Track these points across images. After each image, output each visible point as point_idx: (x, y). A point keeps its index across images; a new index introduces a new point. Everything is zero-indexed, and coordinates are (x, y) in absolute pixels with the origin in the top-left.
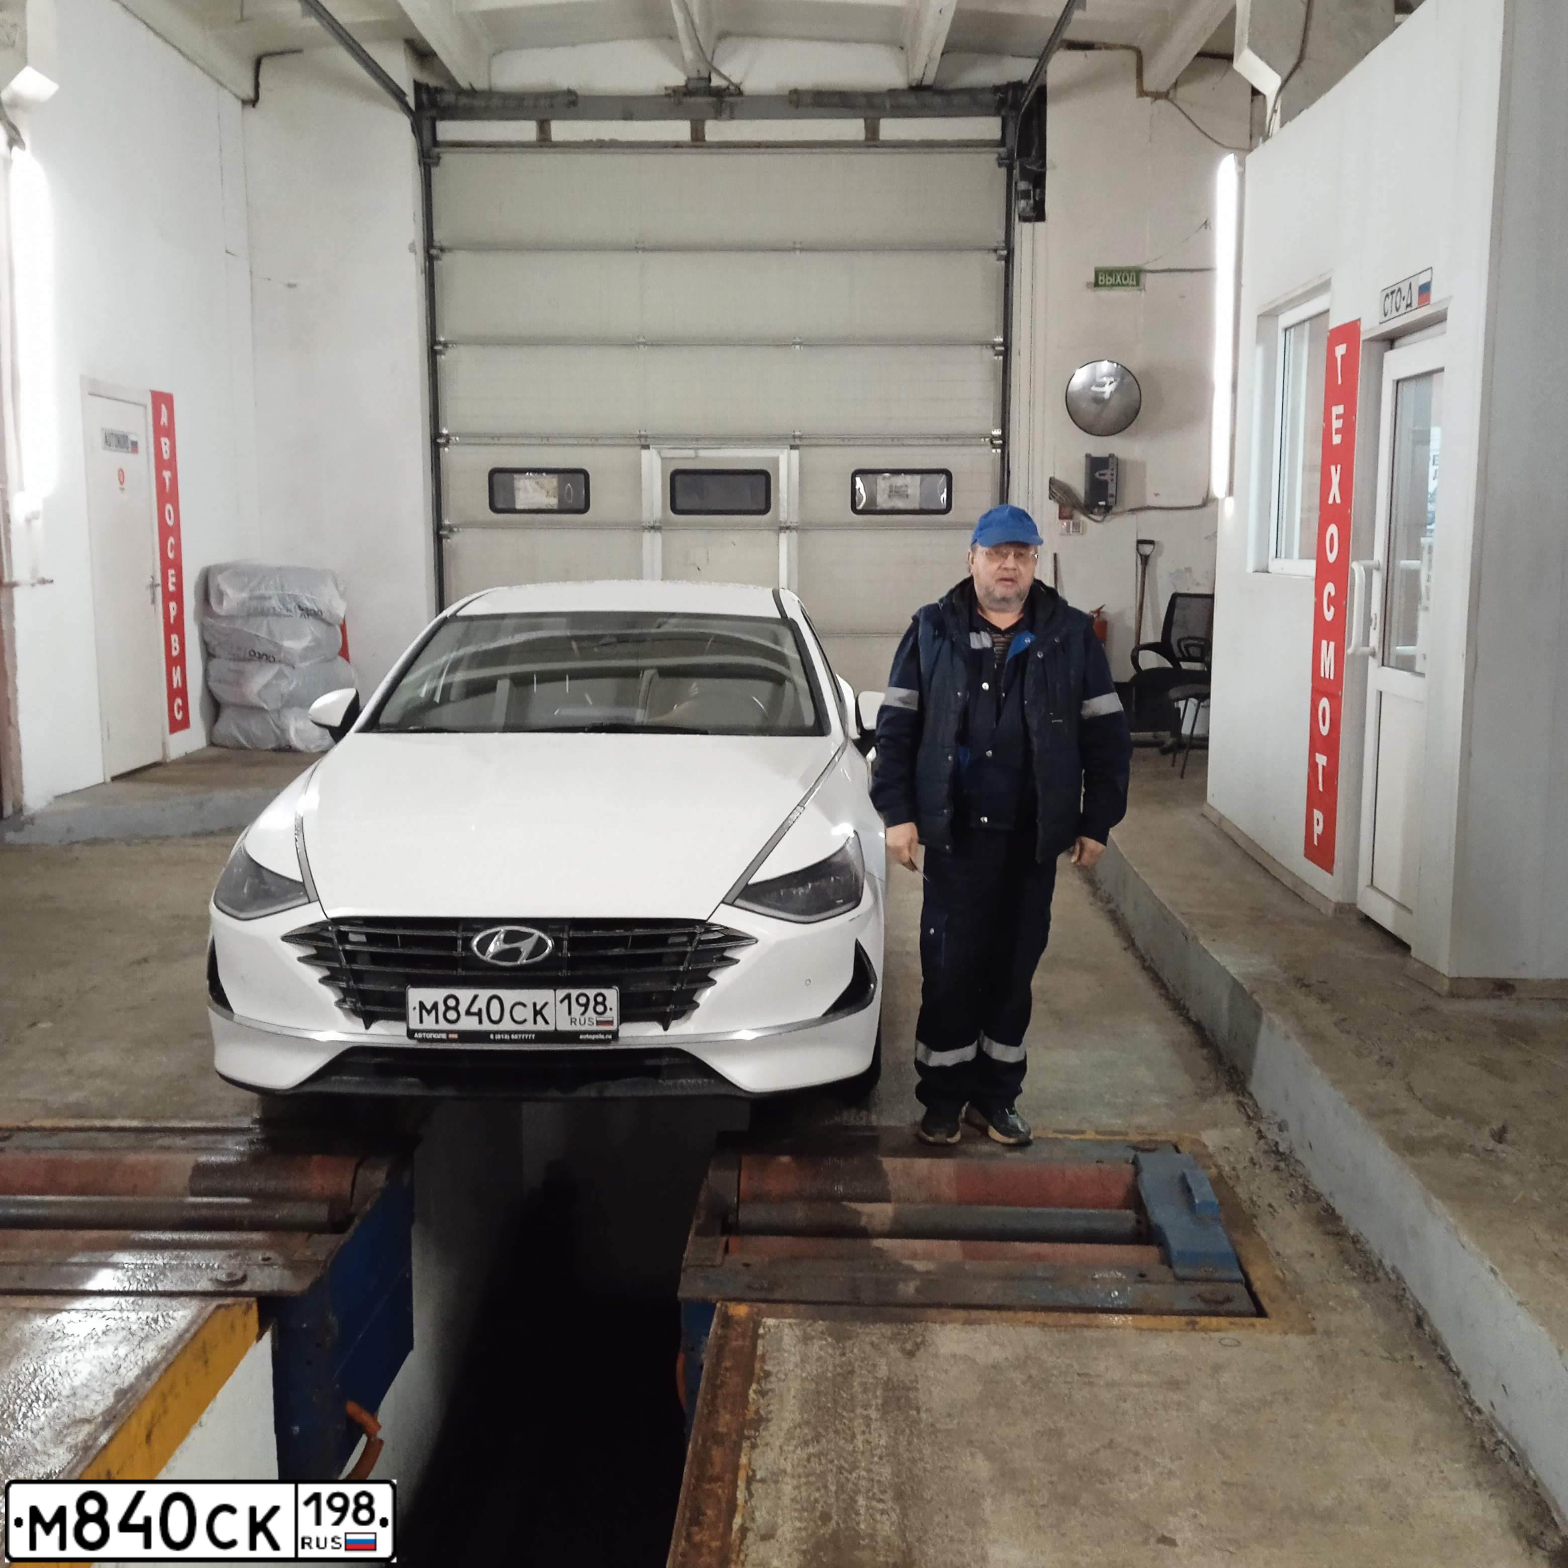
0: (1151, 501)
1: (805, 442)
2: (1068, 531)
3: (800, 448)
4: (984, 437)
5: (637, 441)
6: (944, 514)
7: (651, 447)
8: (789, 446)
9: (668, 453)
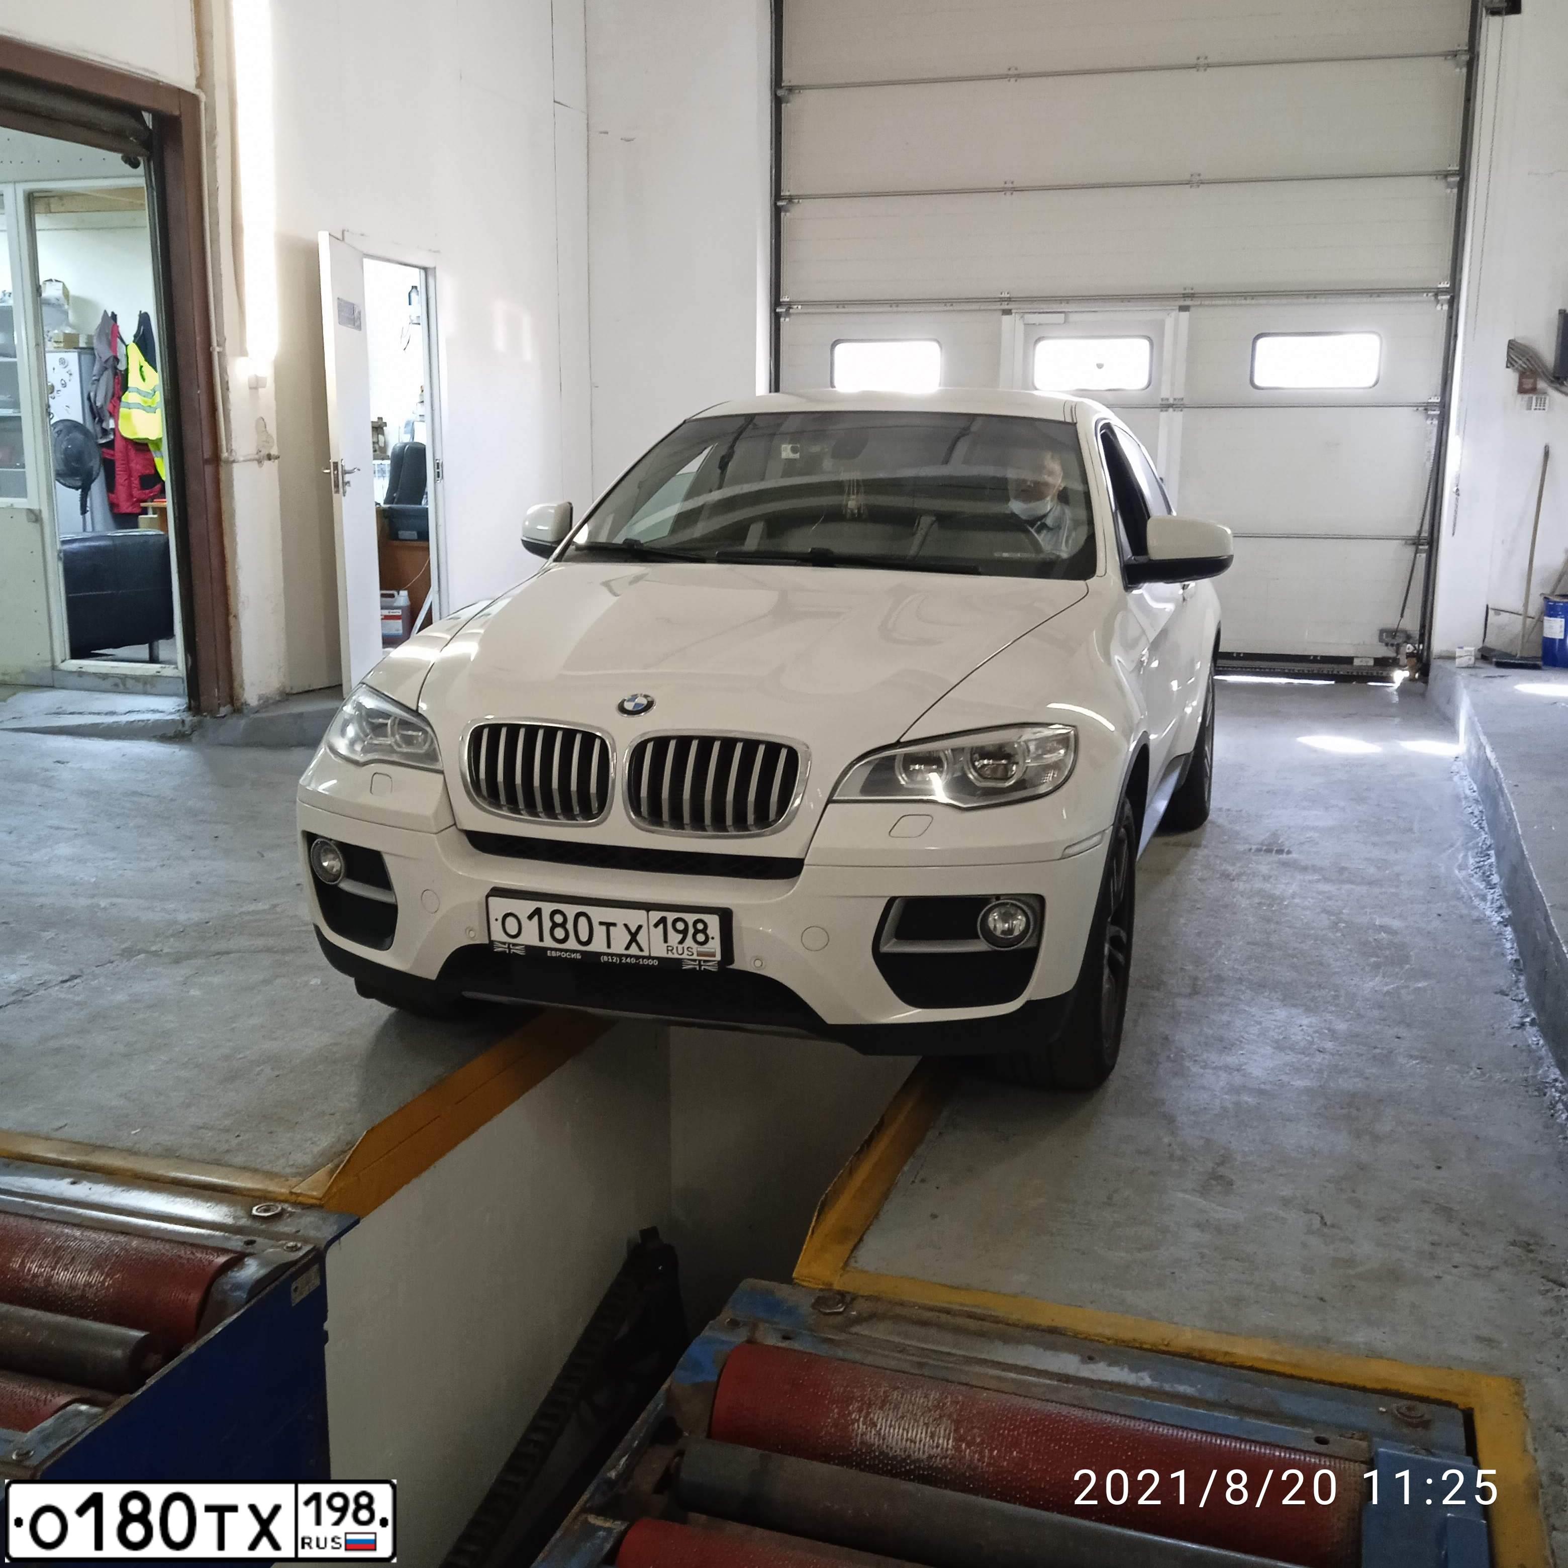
1: (1195, 301)
2: (1530, 408)
3: (1192, 309)
4: (1426, 290)
5: (998, 306)
6: (1370, 387)
7: (1013, 311)
8: (1177, 307)
9: (1033, 318)
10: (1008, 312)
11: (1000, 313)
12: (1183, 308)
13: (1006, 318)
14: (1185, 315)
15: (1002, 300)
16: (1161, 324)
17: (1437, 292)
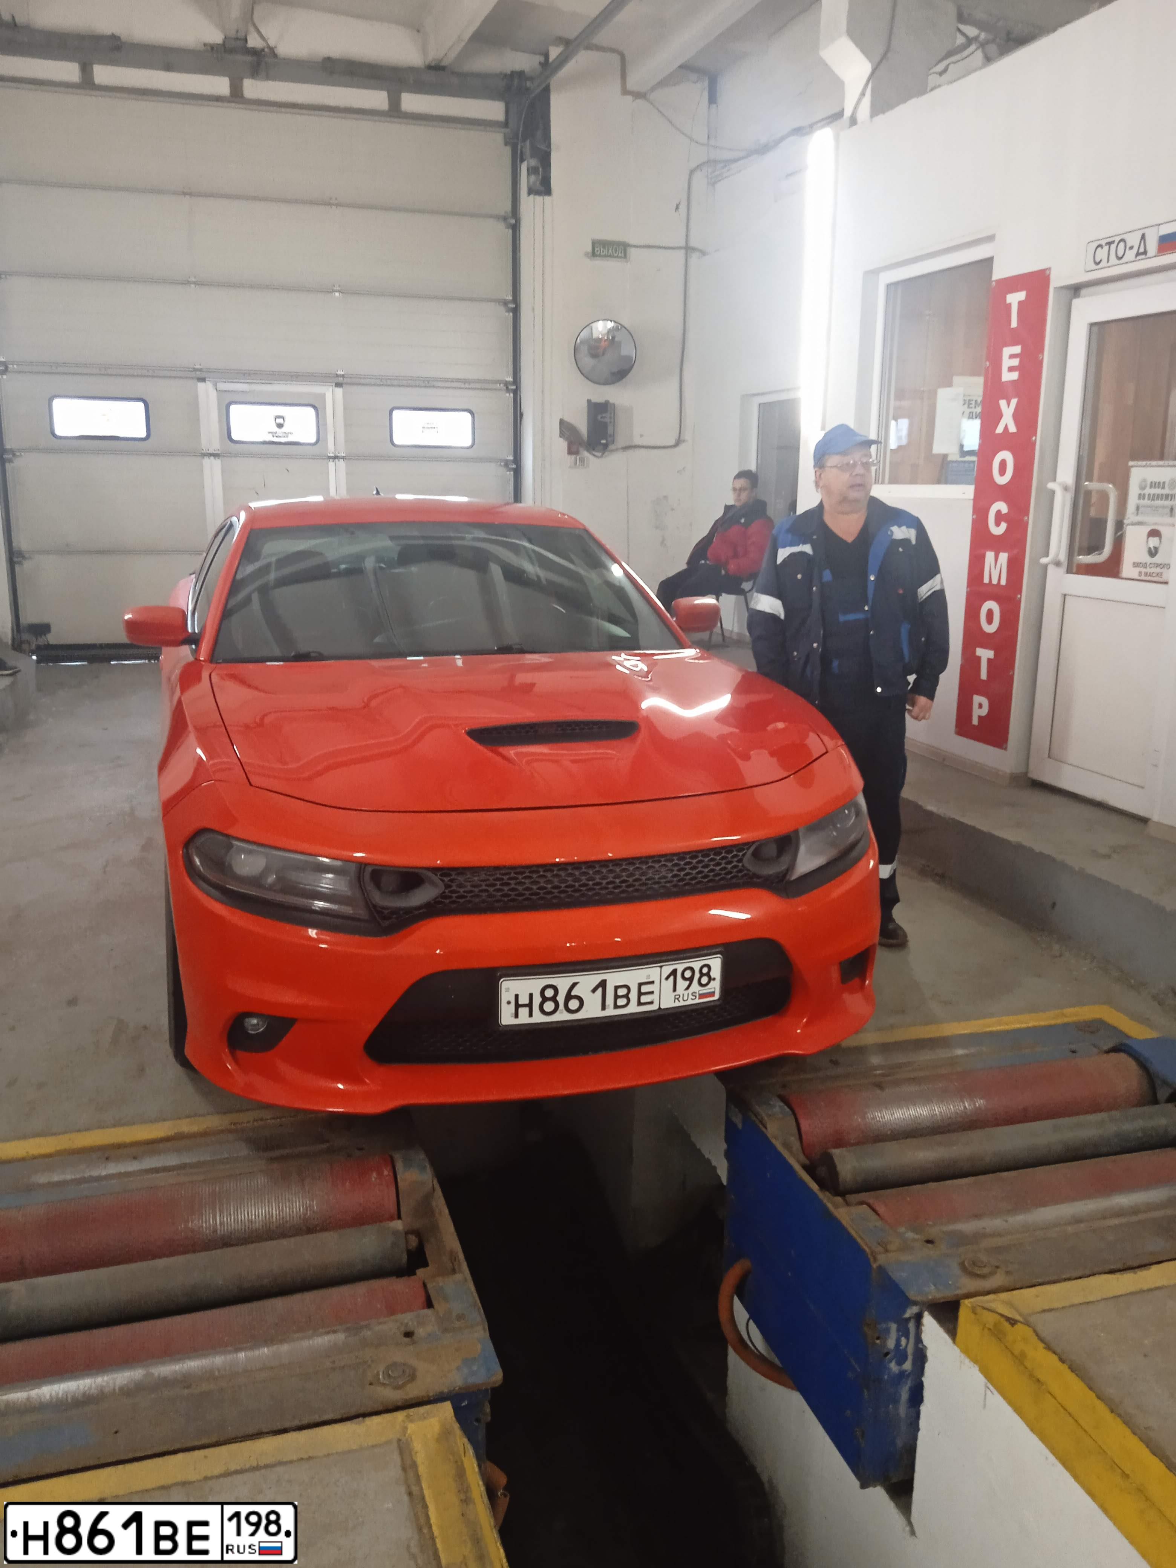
0: (637, 441)
1: (349, 380)
2: (576, 464)
3: (344, 386)
4: (500, 382)
5: (193, 374)
6: (468, 448)
7: (207, 379)
8: (334, 385)
9: (222, 386)
10: (203, 380)
11: (196, 381)
12: (338, 385)
13: (201, 386)
14: (339, 391)
15: (195, 370)
16: (323, 397)
17: (506, 384)
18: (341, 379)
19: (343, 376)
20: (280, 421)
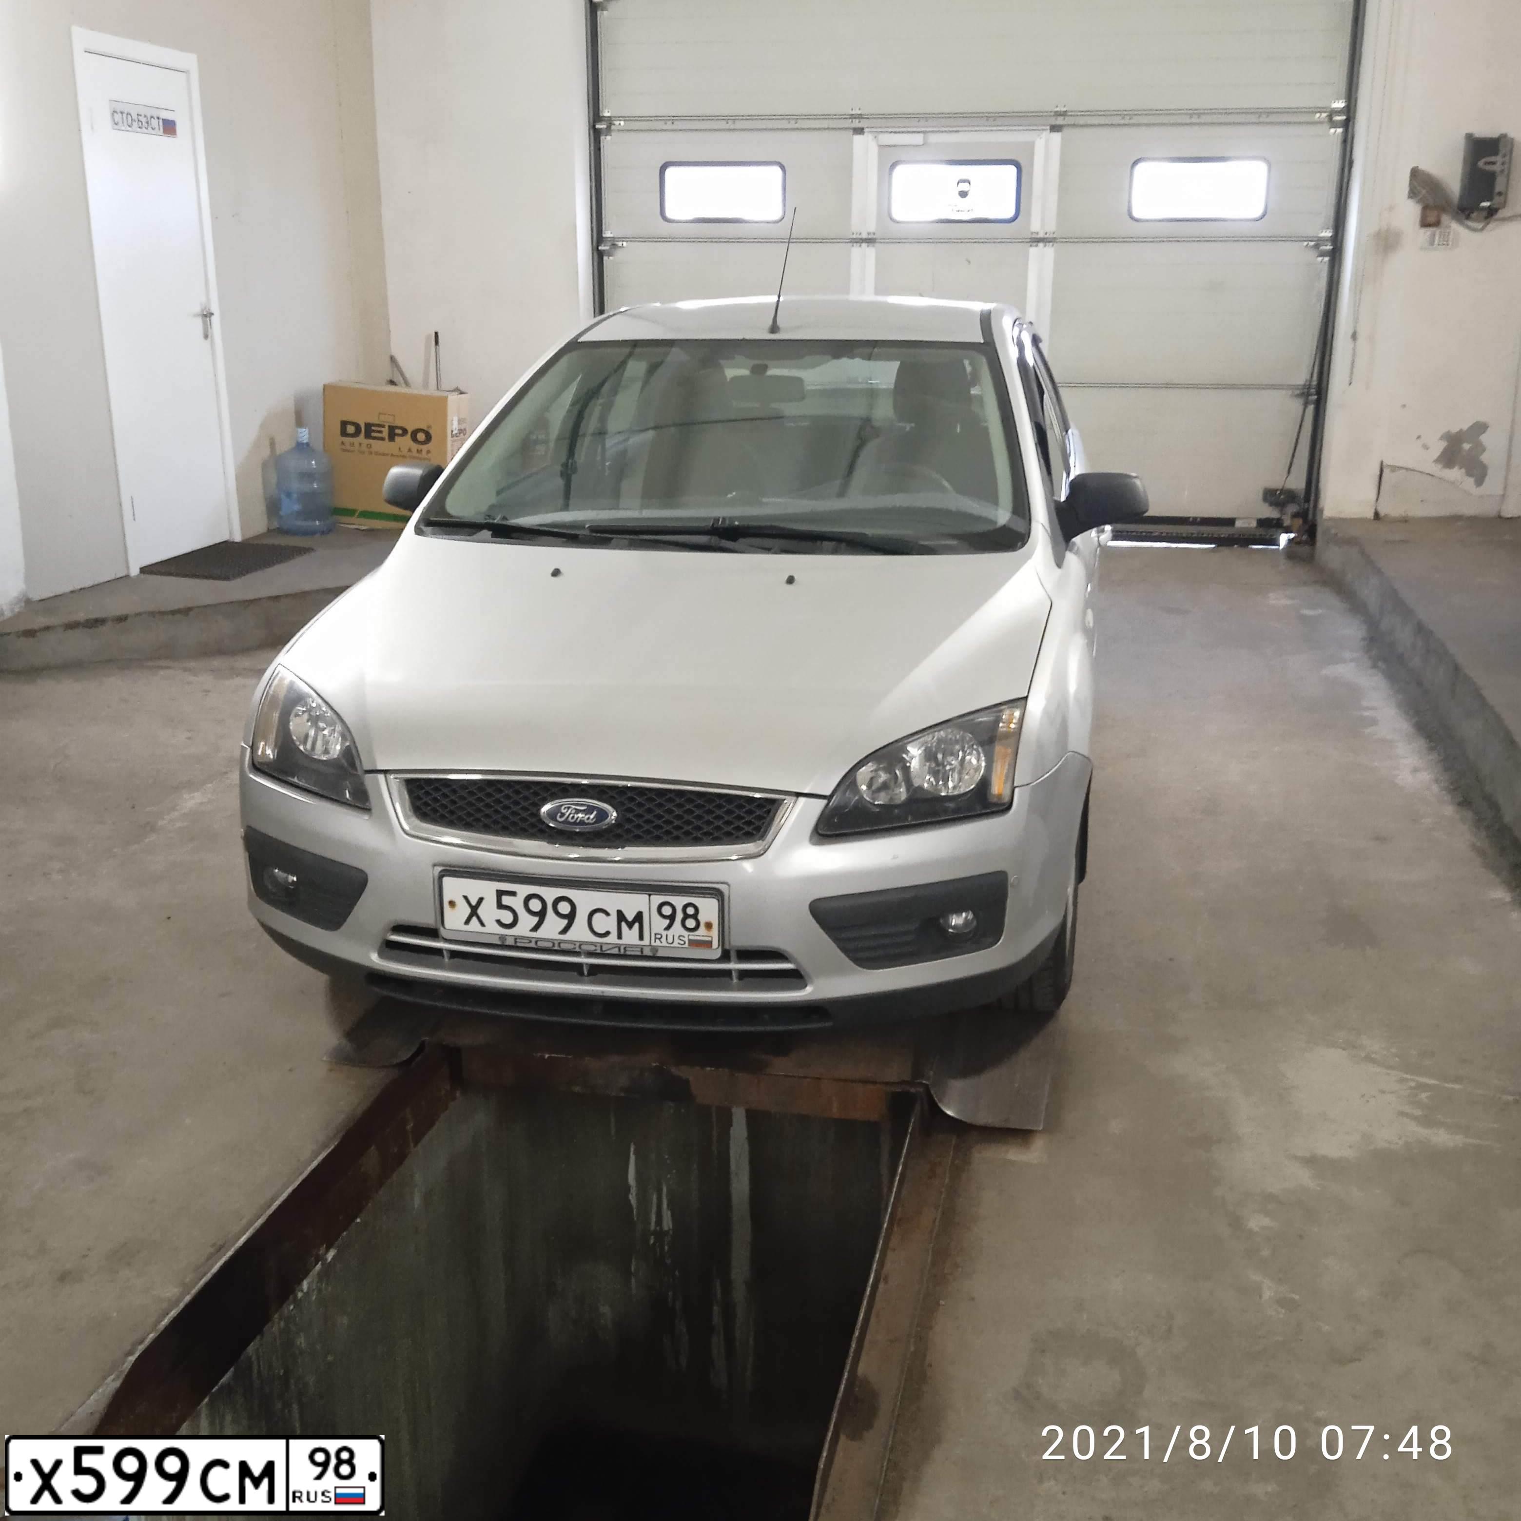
1: (1068, 120)
3: (1064, 129)
4: (1323, 111)
5: (848, 123)
6: (1257, 220)
7: (866, 130)
8: (1048, 127)
9: (888, 139)
10: (859, 131)
11: (851, 132)
12: (1055, 128)
13: (857, 138)
14: (1057, 137)
15: (853, 117)
16: (1030, 147)
17: (1332, 113)
18: (1060, 121)
19: (1064, 114)
20: (964, 187)
